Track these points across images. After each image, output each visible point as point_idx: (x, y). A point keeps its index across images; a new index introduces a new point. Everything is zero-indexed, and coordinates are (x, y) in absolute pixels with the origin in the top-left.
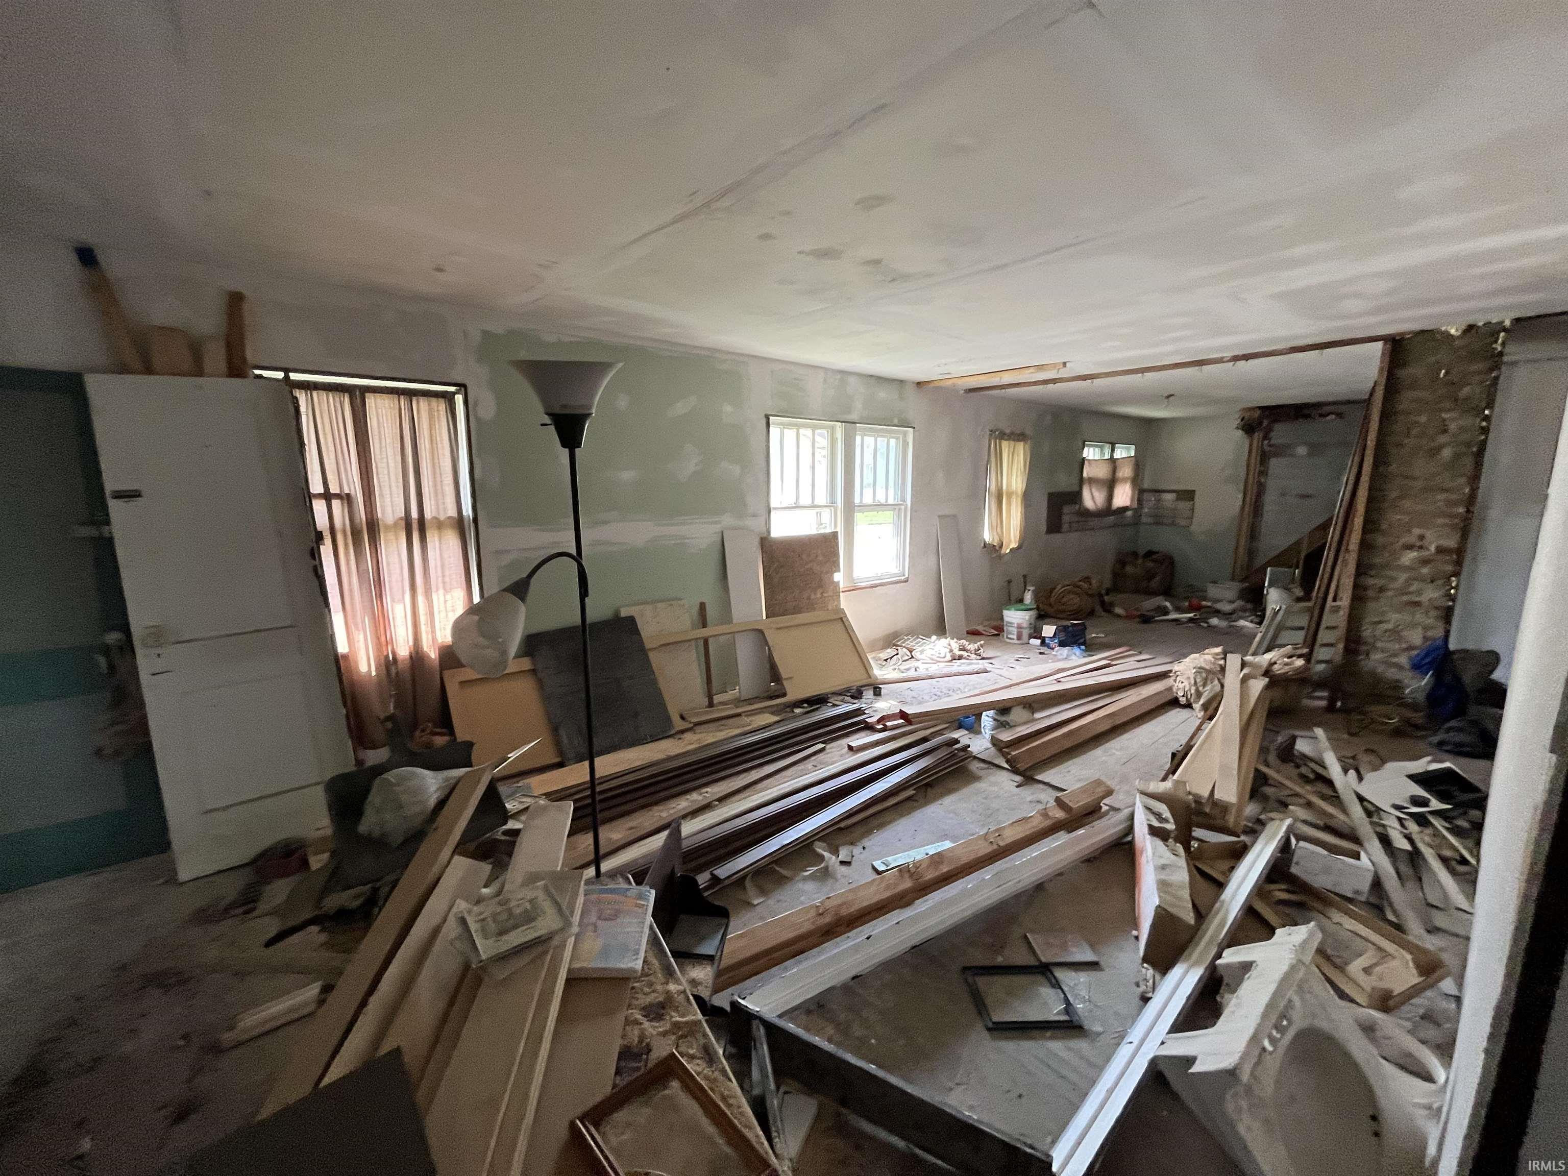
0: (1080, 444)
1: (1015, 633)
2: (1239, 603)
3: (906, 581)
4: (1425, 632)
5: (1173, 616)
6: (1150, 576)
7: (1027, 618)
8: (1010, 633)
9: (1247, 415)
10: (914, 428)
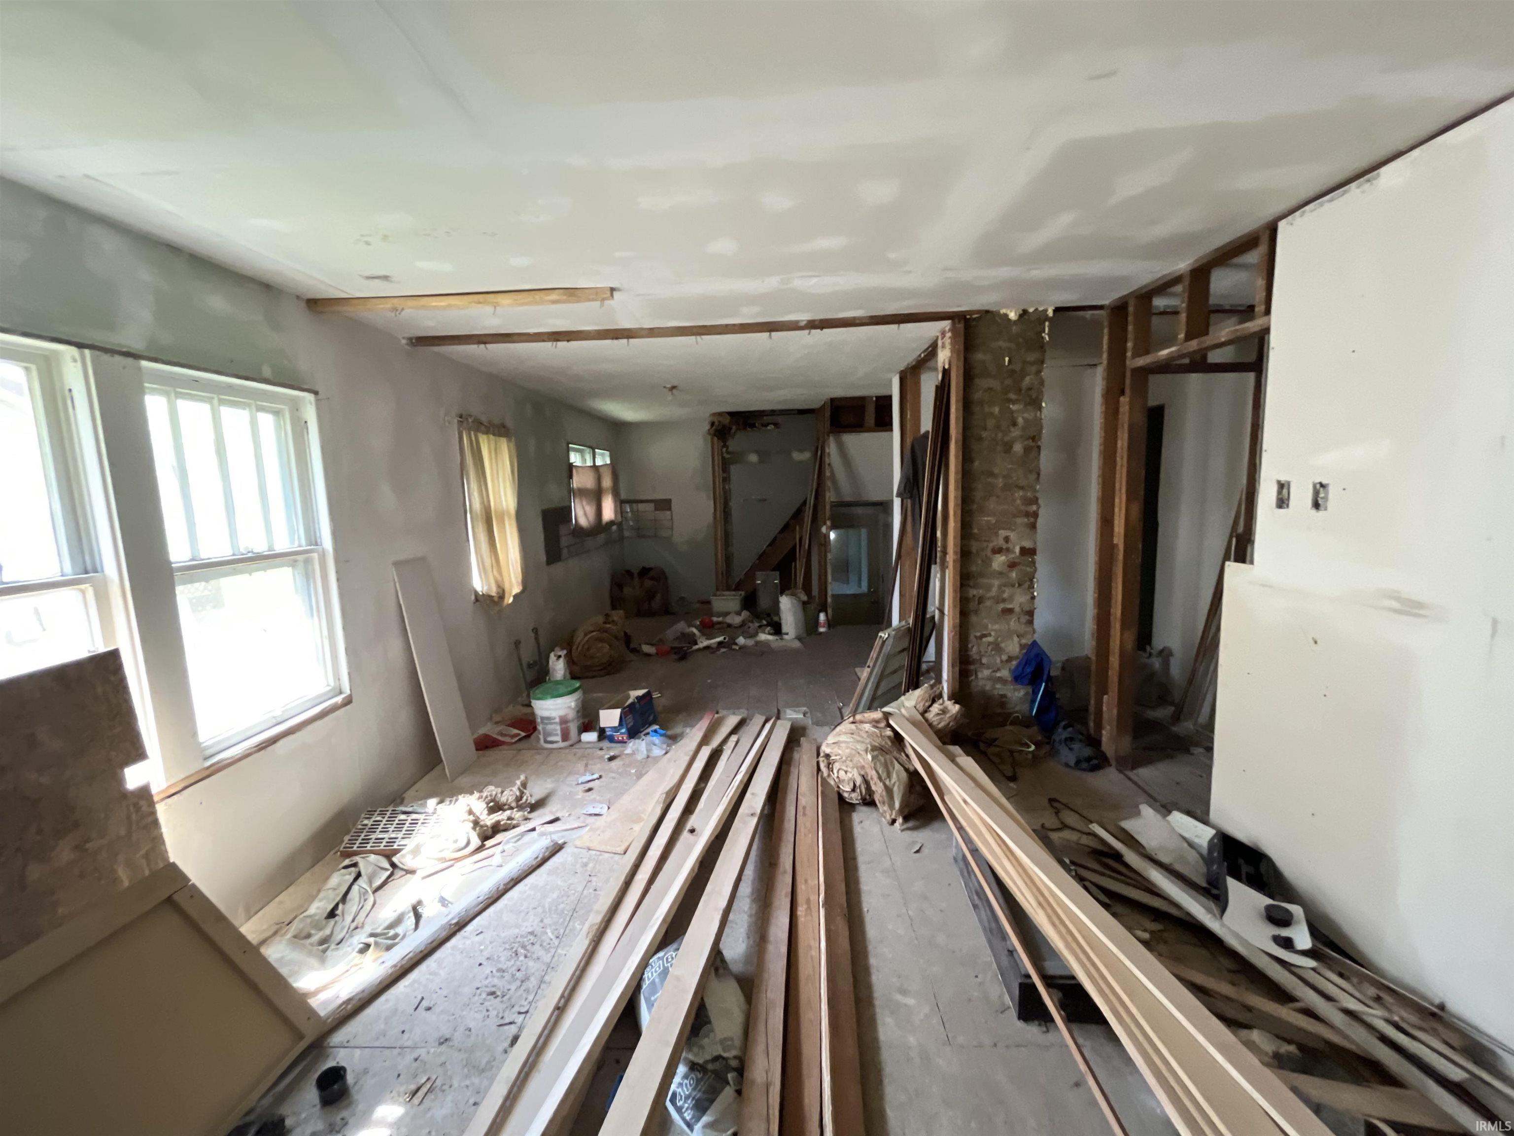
0: (564, 445)
1: (559, 732)
2: (745, 614)
3: (348, 701)
4: (1020, 640)
5: (703, 643)
6: (651, 595)
7: (573, 704)
8: (550, 734)
9: (716, 420)
10: (316, 393)
